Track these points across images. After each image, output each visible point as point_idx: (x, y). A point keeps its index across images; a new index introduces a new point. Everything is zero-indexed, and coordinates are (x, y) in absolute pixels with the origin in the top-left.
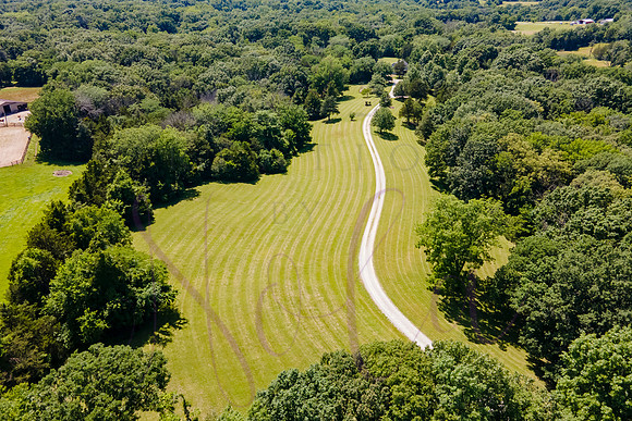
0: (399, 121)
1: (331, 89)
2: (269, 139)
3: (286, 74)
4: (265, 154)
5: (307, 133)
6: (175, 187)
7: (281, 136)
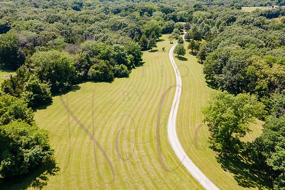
0: (188, 51)
1: (153, 36)
2: (120, 60)
3: (131, 28)
4: (117, 67)
5: (140, 57)
6: (66, 84)
7: (126, 58)
